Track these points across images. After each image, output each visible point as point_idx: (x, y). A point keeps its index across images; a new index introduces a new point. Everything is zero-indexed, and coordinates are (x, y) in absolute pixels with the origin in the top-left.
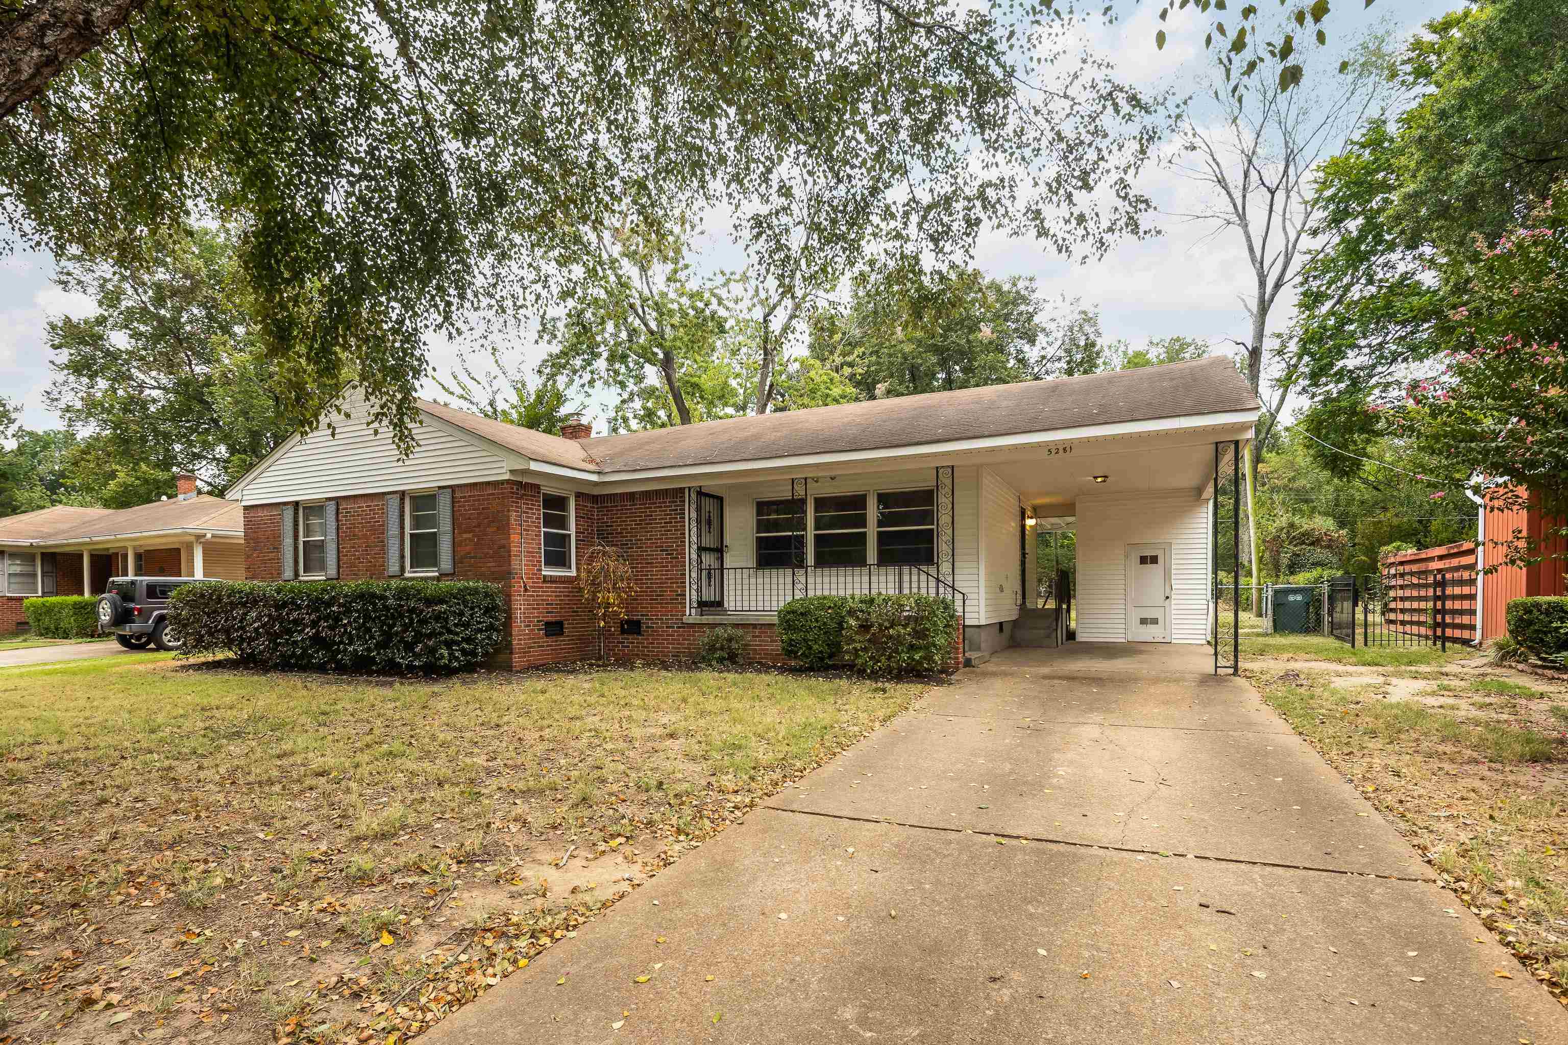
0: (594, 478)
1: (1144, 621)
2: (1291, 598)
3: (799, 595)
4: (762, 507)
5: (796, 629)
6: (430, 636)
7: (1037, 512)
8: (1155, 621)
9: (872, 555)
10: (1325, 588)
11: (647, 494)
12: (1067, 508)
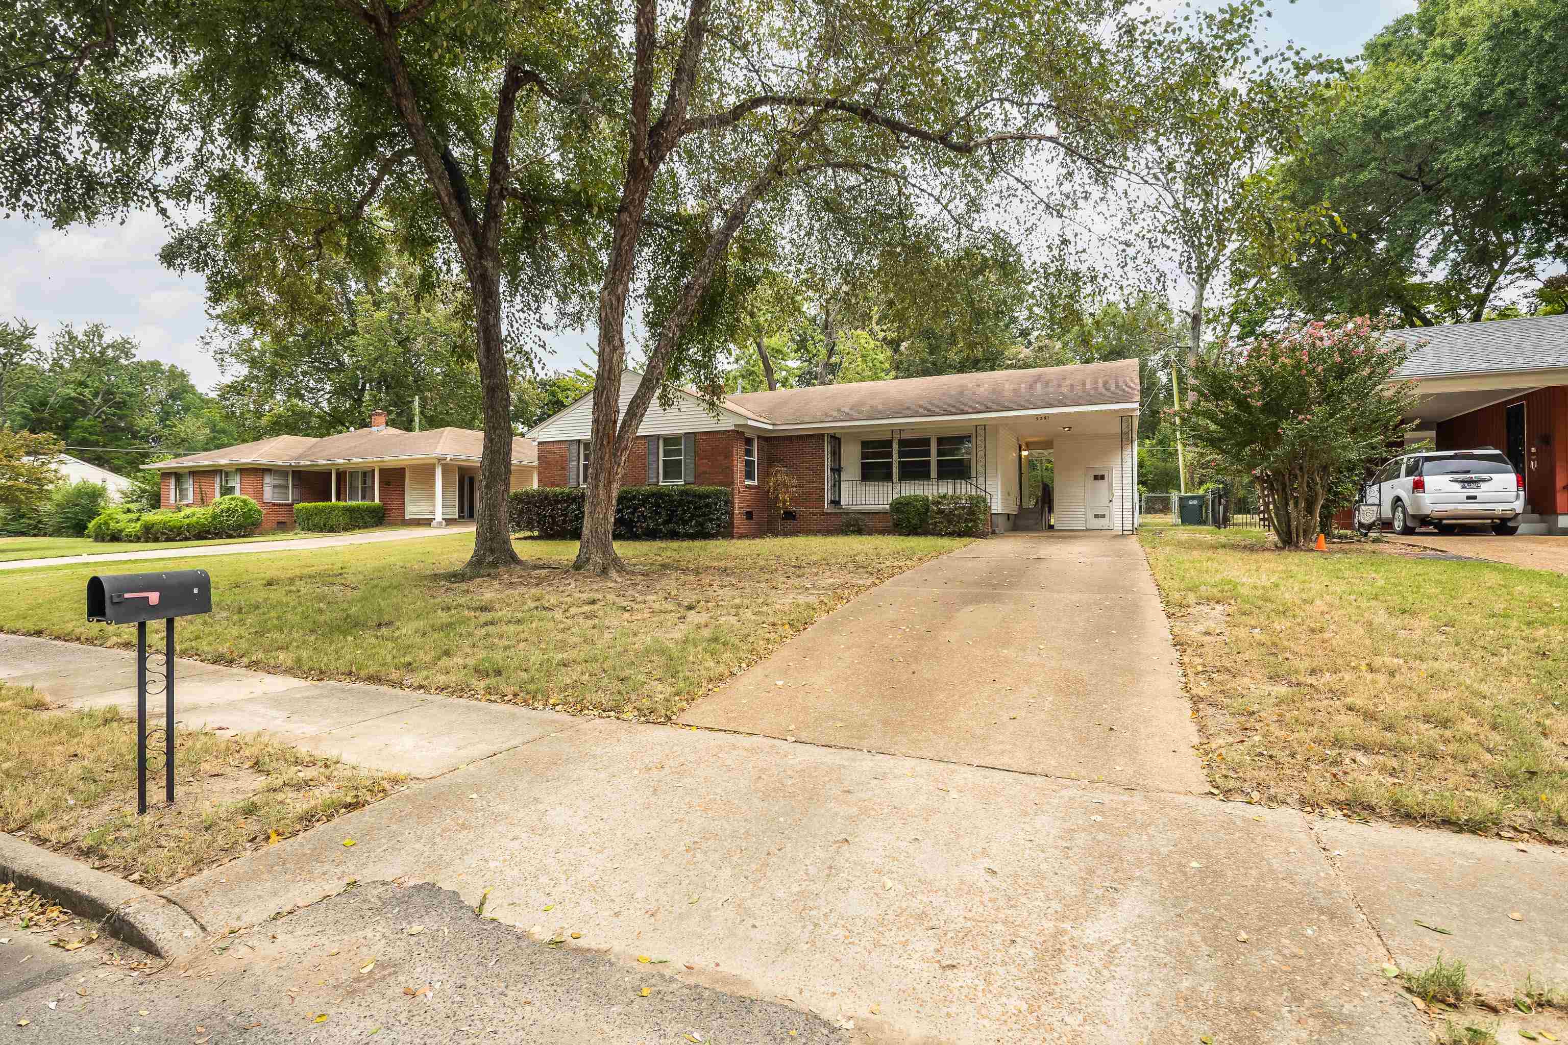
0: (770, 427)
1: (1096, 516)
2: (1191, 502)
3: (896, 496)
4: (865, 444)
5: (903, 512)
6: (699, 516)
7: (1028, 446)
8: (1103, 516)
9: (934, 474)
10: (1210, 497)
11: (801, 437)
12: (1047, 444)
